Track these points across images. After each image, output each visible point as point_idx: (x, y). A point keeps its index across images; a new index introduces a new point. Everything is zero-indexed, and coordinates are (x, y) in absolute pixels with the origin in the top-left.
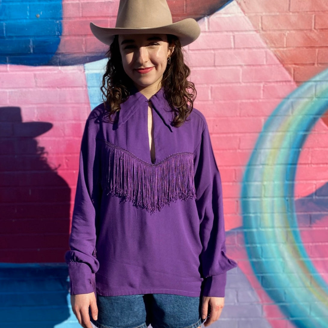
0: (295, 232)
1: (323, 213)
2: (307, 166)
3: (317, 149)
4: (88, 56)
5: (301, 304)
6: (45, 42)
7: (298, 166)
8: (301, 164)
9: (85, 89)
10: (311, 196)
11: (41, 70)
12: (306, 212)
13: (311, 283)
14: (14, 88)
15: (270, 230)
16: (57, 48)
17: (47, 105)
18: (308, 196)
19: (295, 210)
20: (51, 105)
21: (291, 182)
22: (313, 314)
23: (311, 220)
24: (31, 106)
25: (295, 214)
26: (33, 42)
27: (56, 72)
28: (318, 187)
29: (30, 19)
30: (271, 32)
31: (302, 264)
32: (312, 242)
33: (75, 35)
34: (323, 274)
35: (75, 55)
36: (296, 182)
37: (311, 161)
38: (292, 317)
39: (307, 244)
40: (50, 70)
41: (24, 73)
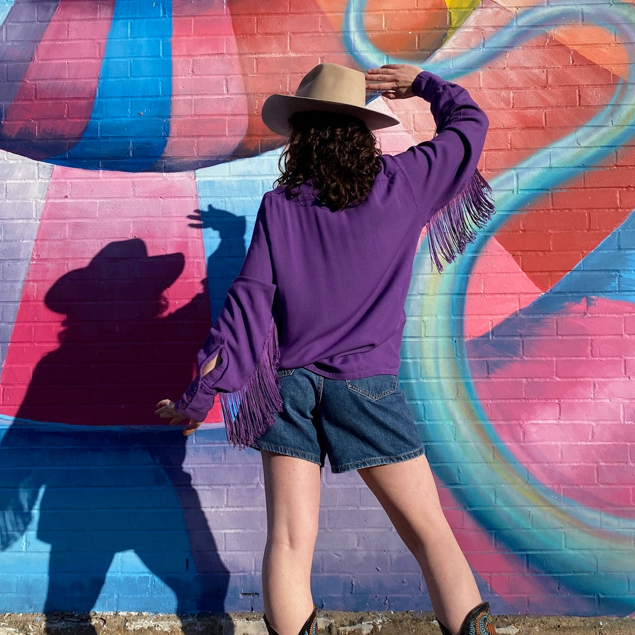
0: (467, 385)
1: (503, 359)
2: (480, 296)
3: (492, 275)
4: (200, 161)
5: (482, 487)
6: (148, 144)
7: (467, 297)
8: (470, 294)
9: (194, 199)
10: (487, 335)
11: (141, 177)
12: (482, 358)
13: (494, 457)
14: (105, 198)
15: (435, 381)
16: (163, 151)
17: (146, 219)
18: (482, 337)
19: (466, 355)
20: (151, 219)
21: (459, 318)
22: (499, 503)
23: (489, 368)
24: (126, 220)
25: (467, 360)
26: (133, 144)
27: (160, 179)
28: (494, 325)
29: (131, 117)
30: (425, 133)
31: (480, 429)
32: (492, 399)
33: (185, 136)
34: (509, 444)
35: (185, 160)
36: (466, 318)
37: (484, 290)
38: (470, 506)
39: (485, 401)
40: (152, 177)
41: (120, 180)
